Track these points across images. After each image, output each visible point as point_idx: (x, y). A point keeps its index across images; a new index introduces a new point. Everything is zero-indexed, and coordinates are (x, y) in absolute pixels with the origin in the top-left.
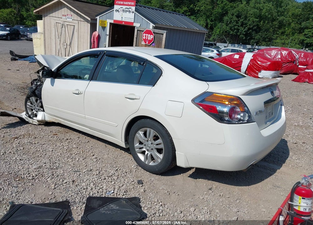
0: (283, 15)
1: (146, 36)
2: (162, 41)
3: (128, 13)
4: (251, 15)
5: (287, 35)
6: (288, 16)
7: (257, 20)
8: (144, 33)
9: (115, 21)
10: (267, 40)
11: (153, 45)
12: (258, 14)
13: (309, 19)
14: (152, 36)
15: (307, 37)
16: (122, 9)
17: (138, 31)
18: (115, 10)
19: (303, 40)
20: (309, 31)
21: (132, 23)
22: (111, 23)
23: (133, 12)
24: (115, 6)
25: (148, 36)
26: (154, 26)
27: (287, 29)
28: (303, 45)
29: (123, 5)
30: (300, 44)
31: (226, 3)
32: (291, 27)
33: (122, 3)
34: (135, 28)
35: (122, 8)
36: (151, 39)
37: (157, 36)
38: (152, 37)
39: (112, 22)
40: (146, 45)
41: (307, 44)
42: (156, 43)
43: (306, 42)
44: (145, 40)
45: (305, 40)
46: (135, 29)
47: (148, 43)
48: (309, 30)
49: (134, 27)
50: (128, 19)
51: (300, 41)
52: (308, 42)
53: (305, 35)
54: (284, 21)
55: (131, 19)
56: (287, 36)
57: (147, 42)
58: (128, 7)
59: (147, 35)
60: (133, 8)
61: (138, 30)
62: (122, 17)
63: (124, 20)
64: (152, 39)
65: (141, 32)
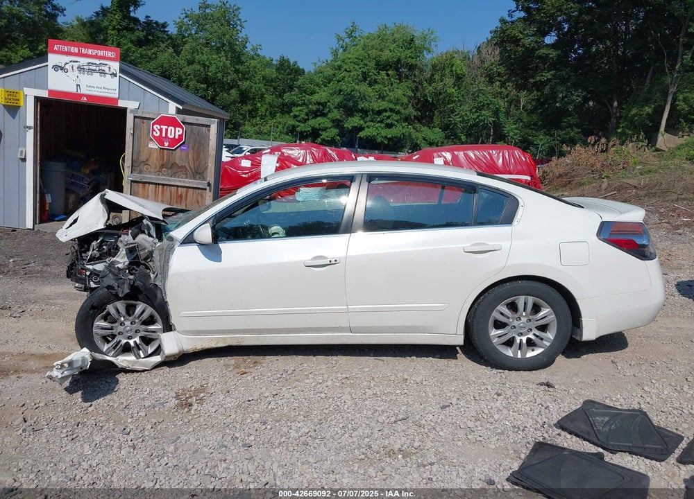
0: (247, 79)
1: (161, 130)
2: (209, 139)
3: (96, 75)
4: (189, 75)
5: (262, 117)
6: (258, 81)
7: (202, 86)
8: (153, 124)
9: (51, 92)
10: (230, 126)
11: (182, 150)
12: (203, 75)
13: (293, 89)
14: (181, 130)
15: (299, 121)
16: (76, 65)
17: (136, 119)
18: (50, 67)
19: (294, 127)
20: (300, 110)
21: (116, 100)
22: (37, 99)
23: (115, 75)
24: (50, 56)
25: (167, 130)
26: (181, 107)
27: (259, 105)
28: (296, 136)
29: (79, 55)
30: (290, 134)
31: (129, 48)
32: (267, 102)
33: (76, 50)
34: (128, 111)
35: (77, 62)
36: (177, 137)
37: (192, 131)
38: (179, 131)
39: (45, 94)
40: (163, 149)
41: (301, 133)
42: (190, 145)
43: (298, 129)
44: (160, 140)
45: (297, 127)
46: (128, 113)
47: (168, 146)
48: (299, 108)
49: (124, 110)
50: (99, 90)
51: (288, 128)
52: (303, 130)
53: (295, 117)
54: (253, 90)
55: (109, 91)
56: (261, 119)
57: (166, 144)
58: (97, 62)
59: (164, 128)
60: (115, 66)
61: (135, 117)
62: (77, 85)
63: (84, 91)
64: (181, 136)
65: (145, 121)
